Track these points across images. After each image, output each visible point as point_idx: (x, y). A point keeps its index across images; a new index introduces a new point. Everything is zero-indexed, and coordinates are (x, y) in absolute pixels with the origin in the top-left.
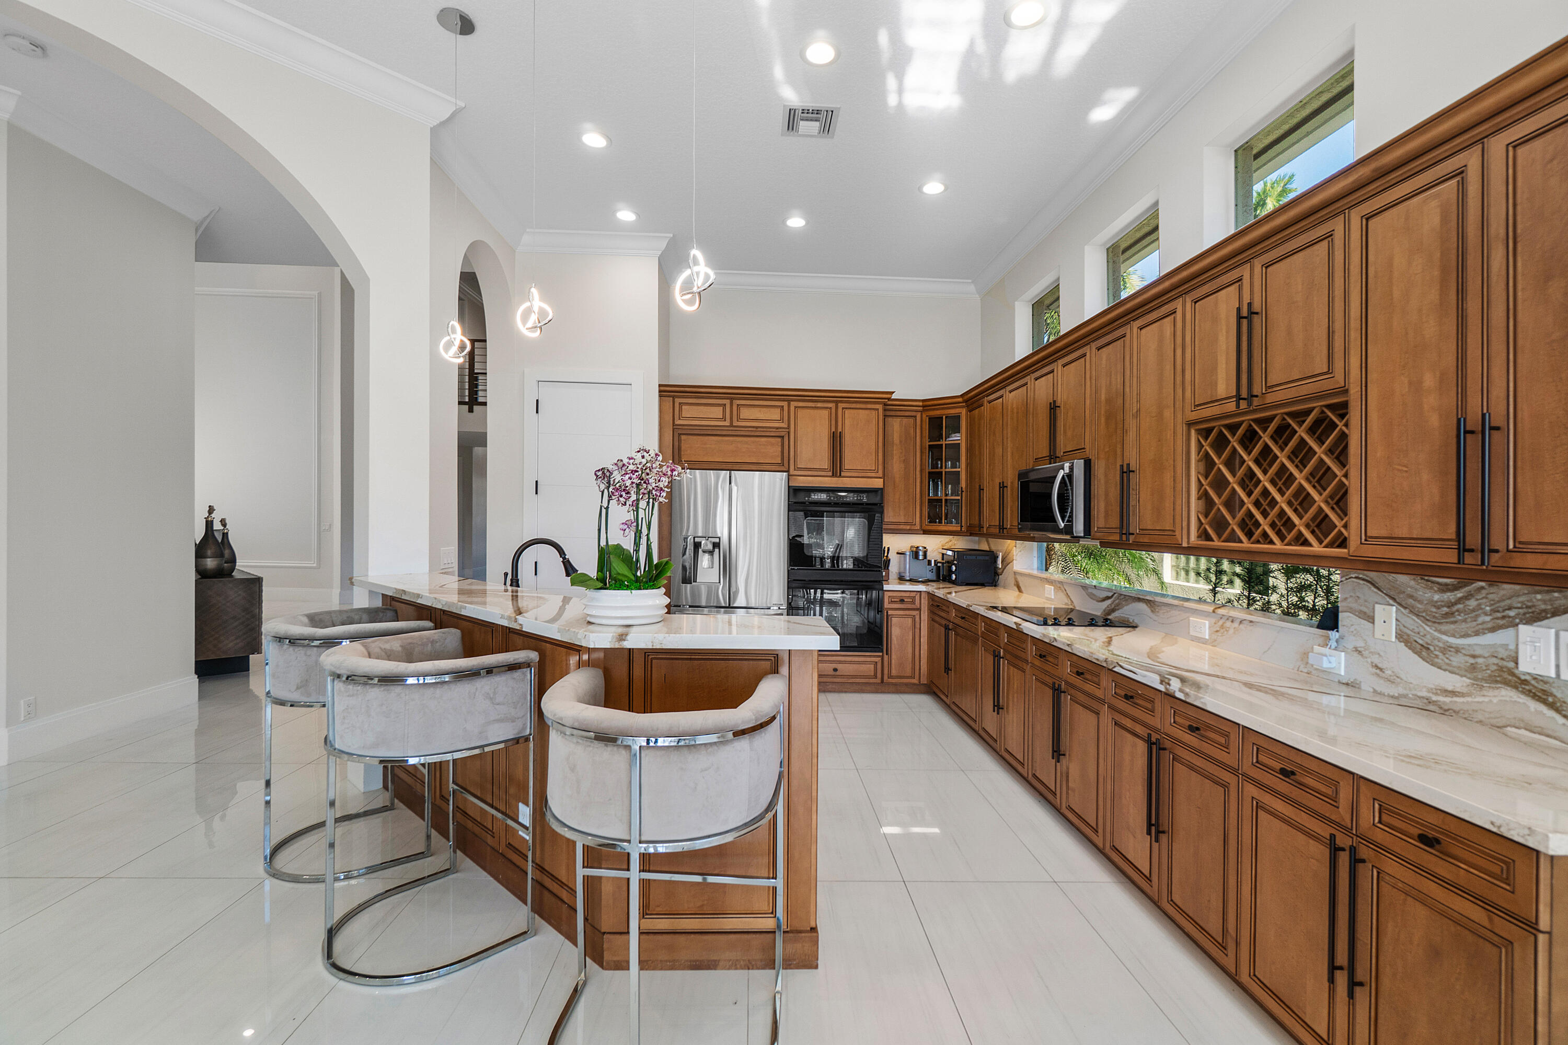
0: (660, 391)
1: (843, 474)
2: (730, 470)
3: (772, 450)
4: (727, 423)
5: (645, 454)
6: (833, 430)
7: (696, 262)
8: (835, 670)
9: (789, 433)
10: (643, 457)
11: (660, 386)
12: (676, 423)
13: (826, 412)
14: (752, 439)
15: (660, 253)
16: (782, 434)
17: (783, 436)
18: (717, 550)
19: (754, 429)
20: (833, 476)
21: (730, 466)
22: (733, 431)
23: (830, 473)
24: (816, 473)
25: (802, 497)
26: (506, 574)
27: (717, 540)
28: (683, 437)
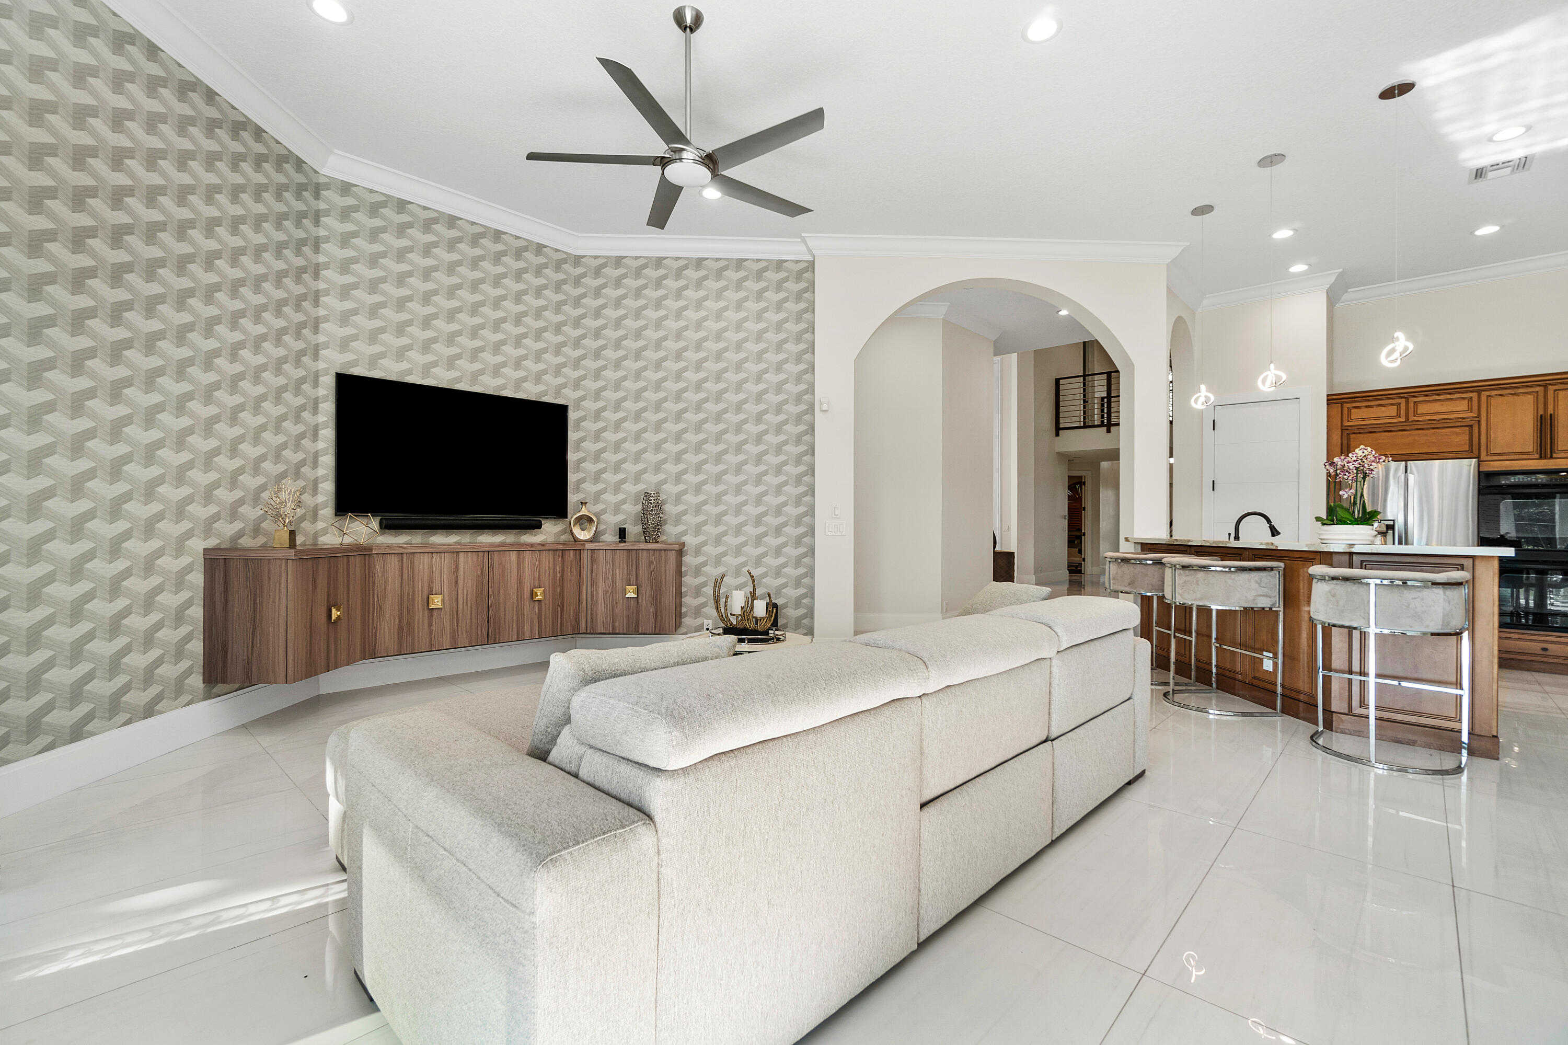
0: (1328, 400)
1: (1555, 456)
2: (1406, 461)
3: (1460, 439)
4: (1402, 419)
5: (1365, 451)
6: (1541, 412)
7: (1397, 339)
8: (1545, 649)
9: (1479, 422)
10: (1363, 452)
11: (1328, 395)
12: (1345, 424)
13: (1530, 398)
14: (1433, 431)
15: (1328, 286)
16: (1471, 423)
17: (1472, 426)
18: (1390, 532)
19: (1435, 422)
20: (1541, 458)
21: (1405, 458)
22: (1409, 426)
23: (1537, 456)
24: (1516, 457)
25: (1494, 482)
26: (1230, 534)
27: (1391, 523)
28: (1352, 436)
